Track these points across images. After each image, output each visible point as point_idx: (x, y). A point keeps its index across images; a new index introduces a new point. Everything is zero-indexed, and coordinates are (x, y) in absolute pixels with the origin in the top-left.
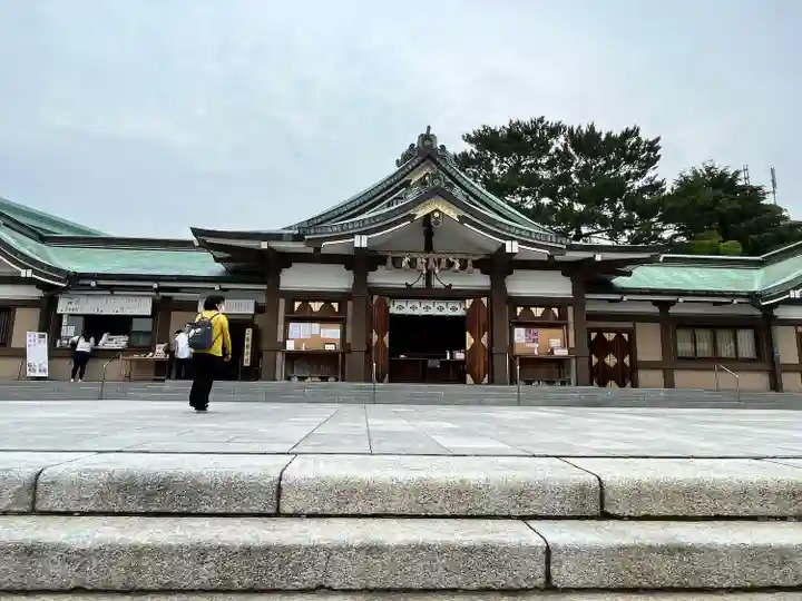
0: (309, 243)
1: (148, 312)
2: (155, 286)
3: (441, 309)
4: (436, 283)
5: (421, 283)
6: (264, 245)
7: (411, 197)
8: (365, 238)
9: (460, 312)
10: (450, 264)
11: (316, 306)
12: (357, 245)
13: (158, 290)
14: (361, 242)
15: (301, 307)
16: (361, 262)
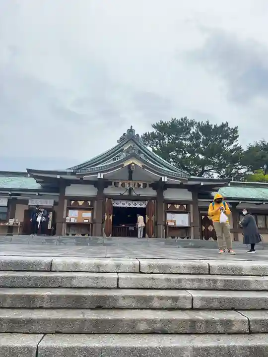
0: (78, 176)
1: (6, 204)
2: (10, 193)
3: (135, 204)
4: (134, 194)
5: (127, 194)
6: (58, 177)
7: (122, 157)
8: (102, 174)
9: (143, 206)
10: (139, 186)
11: (81, 203)
12: (99, 177)
13: (10, 195)
14: (100, 176)
15: (74, 203)
16: (101, 184)
